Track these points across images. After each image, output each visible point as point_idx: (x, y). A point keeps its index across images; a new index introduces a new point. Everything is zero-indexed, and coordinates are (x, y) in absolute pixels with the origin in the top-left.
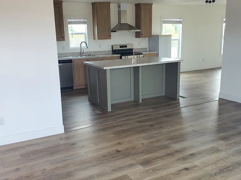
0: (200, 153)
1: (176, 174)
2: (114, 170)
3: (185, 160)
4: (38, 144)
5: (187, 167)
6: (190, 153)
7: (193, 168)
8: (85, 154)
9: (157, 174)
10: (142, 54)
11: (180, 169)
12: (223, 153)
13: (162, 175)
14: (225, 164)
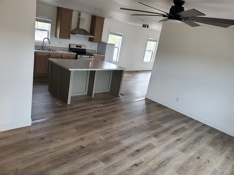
0: (143, 150)
1: (130, 171)
2: (82, 167)
3: (134, 156)
4: (6, 138)
5: (136, 163)
6: (136, 149)
7: (140, 163)
8: (53, 150)
9: (116, 171)
10: (93, 55)
11: (132, 165)
12: (157, 149)
13: (120, 172)
14: (160, 159)
